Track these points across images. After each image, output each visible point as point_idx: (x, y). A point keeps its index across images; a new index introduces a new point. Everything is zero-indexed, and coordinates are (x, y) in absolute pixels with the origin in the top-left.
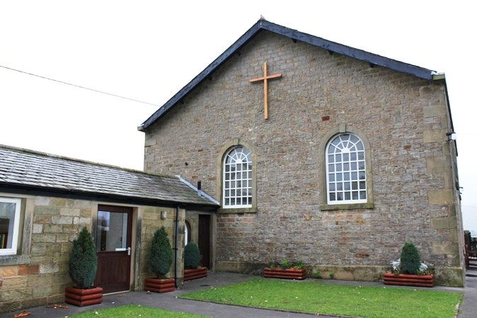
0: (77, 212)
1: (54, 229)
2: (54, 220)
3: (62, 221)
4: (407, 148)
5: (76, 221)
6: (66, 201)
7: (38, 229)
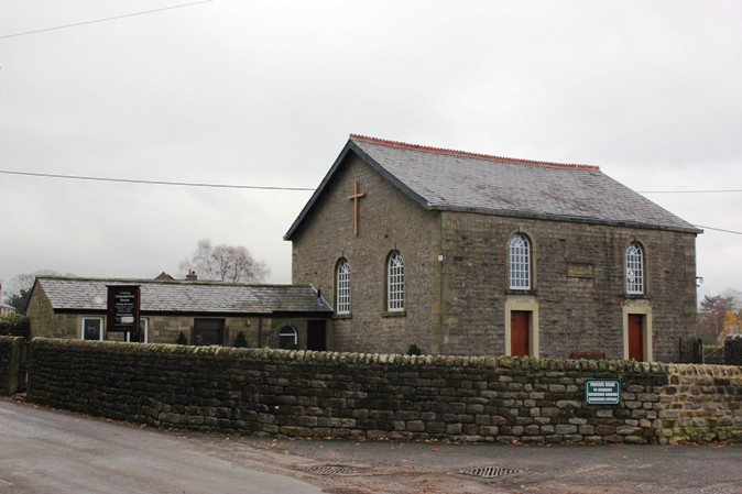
0: (180, 323)
1: (167, 333)
2: (166, 328)
3: (171, 329)
4: (423, 265)
5: (180, 329)
6: (173, 318)
7: (157, 333)
